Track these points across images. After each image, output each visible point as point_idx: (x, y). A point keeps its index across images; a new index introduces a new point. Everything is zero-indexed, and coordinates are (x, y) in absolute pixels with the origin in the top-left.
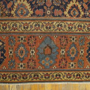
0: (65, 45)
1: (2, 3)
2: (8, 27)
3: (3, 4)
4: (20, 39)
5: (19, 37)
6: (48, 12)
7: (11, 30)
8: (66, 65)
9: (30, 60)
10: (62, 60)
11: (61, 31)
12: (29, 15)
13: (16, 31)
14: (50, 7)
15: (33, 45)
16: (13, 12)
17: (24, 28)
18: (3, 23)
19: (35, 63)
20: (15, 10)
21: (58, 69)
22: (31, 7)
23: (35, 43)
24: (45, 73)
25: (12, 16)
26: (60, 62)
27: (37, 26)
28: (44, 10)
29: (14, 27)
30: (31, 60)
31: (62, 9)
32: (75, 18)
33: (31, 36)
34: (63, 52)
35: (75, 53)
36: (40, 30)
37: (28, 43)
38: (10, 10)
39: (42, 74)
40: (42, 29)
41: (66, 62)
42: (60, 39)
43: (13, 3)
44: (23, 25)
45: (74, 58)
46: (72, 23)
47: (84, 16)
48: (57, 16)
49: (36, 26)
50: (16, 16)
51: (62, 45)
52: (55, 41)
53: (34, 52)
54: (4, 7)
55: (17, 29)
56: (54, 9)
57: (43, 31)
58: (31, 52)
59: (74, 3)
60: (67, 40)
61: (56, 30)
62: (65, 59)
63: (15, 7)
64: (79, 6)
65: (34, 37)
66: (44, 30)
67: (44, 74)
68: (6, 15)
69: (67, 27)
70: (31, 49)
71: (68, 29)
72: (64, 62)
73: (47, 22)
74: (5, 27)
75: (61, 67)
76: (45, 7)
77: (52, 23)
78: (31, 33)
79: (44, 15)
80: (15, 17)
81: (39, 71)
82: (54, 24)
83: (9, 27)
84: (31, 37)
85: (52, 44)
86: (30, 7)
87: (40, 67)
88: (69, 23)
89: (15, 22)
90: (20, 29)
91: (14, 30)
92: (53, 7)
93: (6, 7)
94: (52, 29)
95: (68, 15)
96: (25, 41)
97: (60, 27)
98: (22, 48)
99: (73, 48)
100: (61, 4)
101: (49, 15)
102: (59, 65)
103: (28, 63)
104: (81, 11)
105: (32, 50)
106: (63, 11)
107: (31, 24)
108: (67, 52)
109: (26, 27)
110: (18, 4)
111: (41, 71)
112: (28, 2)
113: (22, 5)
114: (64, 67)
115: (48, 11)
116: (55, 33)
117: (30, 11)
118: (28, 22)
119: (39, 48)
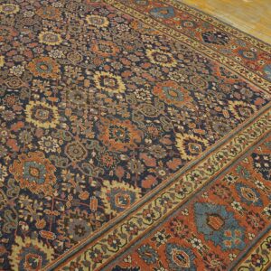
0: (229, 195)
1: (79, 211)
2: (119, 238)
3: (82, 210)
4: (158, 240)
5: (155, 239)
6: (162, 173)
7: (131, 238)
8: (262, 220)
9: (205, 259)
10: (248, 217)
11: (204, 182)
12: (138, 196)
13: (140, 233)
14: (157, 165)
15: (187, 232)
16: (108, 211)
17: (148, 219)
18: (106, 237)
19: (217, 257)
20: (108, 205)
21: (260, 235)
22: (130, 184)
23: (186, 227)
24: (250, 258)
25: (113, 217)
26: (249, 223)
27: (166, 202)
28: (153, 174)
29: (131, 229)
30: (208, 257)
31: (175, 156)
32: (202, 154)
33: (170, 222)
34: (237, 206)
35: (253, 193)
36: (175, 203)
37: (176, 235)
38: (101, 210)
39: (248, 265)
40: (176, 200)
41: (257, 215)
42: (214, 193)
43: (97, 197)
44: (141, 217)
45: (261, 201)
46: (206, 161)
47: (211, 142)
48: (178, 170)
49: (162, 203)
50: (118, 212)
51: (226, 198)
52: (209, 201)
53: (199, 241)
54: (87, 214)
55: (138, 229)
56: (165, 164)
57: (181, 201)
58: (194, 246)
59: (182, 138)
60: (223, 186)
61: (196, 186)
62: (250, 213)
63: (105, 201)
64: (192, 136)
65: (175, 220)
66: (179, 199)
67: (248, 261)
68: (102, 223)
69: (206, 171)
70: (189, 241)
71: (209, 172)
72: (254, 218)
73: (173, 186)
74: (115, 242)
75: (261, 229)
76: (150, 170)
77: (182, 181)
78: (166, 218)
79: (159, 180)
80: (118, 215)
81: (237, 264)
82: (185, 180)
83: (124, 236)
84: (172, 224)
85: (212, 208)
86: (128, 185)
87: (231, 255)
88: (202, 165)
89: (126, 222)
90: (143, 226)
91: (136, 234)
92: (160, 163)
93: (90, 211)
94: (189, 189)
95: (190, 157)
96: (169, 236)
97: (196, 179)
98: (174, 251)
99: (243, 189)
100: (168, 151)
101: (166, 175)
102: (254, 228)
103: (207, 266)
104: (200, 140)
105: (192, 242)
106: (180, 157)
107: (153, 206)
108: (242, 202)
109: (149, 215)
110: (107, 194)
111: (239, 261)
112: (118, 181)
113: (114, 191)
114: (263, 225)
115: (160, 172)
116: (199, 191)
117: (134, 191)
118: (146, 207)
119: (200, 230)
